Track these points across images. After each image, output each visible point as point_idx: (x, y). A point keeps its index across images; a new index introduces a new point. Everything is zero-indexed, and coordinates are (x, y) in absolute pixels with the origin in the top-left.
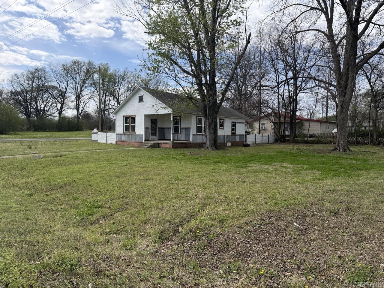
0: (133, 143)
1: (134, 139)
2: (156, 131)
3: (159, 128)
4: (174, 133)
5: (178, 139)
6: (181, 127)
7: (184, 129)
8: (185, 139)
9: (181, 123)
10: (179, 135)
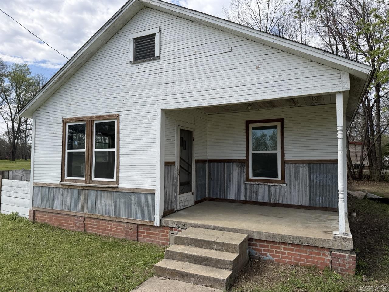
0: (105, 225)
1: (108, 209)
2: (190, 173)
3: (197, 161)
4: (251, 176)
5: (271, 200)
6: (285, 159)
7: (303, 165)
8: (310, 203)
9: (285, 145)
10: (281, 186)
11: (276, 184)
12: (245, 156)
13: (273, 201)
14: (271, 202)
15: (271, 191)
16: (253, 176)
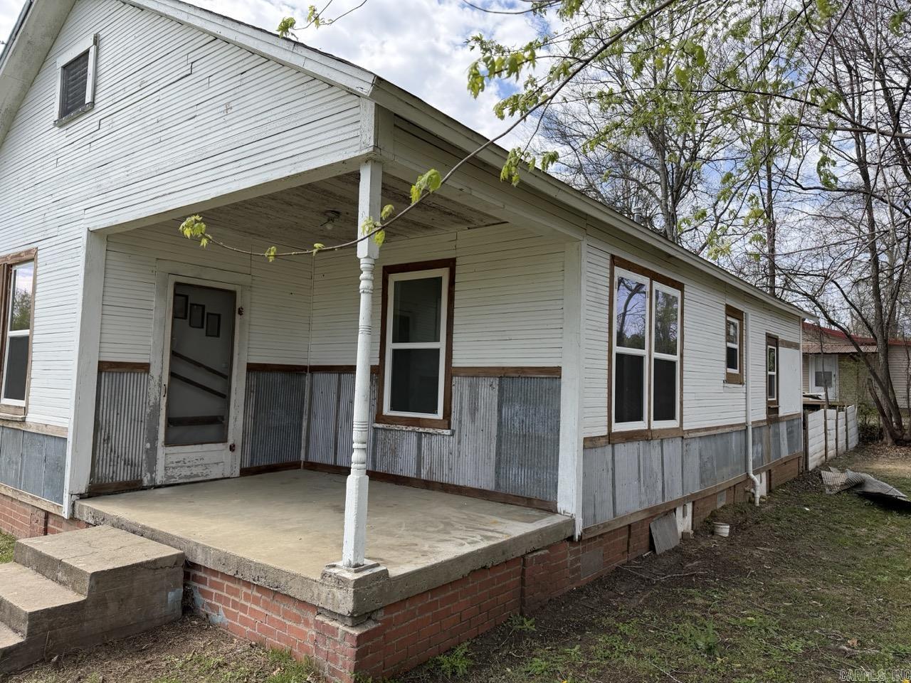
2: (225, 397)
4: (387, 410)
5: (420, 471)
6: (453, 365)
7: (488, 381)
8: (497, 484)
9: (454, 327)
10: (439, 434)
11: (431, 431)
12: (378, 356)
13: (424, 476)
14: (420, 477)
15: (423, 449)
16: (391, 410)
